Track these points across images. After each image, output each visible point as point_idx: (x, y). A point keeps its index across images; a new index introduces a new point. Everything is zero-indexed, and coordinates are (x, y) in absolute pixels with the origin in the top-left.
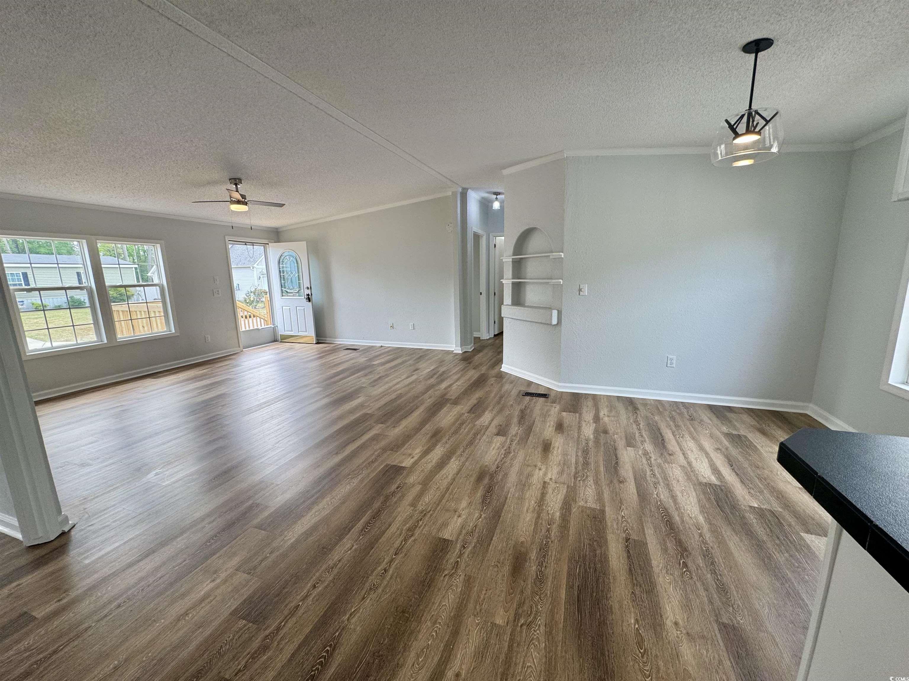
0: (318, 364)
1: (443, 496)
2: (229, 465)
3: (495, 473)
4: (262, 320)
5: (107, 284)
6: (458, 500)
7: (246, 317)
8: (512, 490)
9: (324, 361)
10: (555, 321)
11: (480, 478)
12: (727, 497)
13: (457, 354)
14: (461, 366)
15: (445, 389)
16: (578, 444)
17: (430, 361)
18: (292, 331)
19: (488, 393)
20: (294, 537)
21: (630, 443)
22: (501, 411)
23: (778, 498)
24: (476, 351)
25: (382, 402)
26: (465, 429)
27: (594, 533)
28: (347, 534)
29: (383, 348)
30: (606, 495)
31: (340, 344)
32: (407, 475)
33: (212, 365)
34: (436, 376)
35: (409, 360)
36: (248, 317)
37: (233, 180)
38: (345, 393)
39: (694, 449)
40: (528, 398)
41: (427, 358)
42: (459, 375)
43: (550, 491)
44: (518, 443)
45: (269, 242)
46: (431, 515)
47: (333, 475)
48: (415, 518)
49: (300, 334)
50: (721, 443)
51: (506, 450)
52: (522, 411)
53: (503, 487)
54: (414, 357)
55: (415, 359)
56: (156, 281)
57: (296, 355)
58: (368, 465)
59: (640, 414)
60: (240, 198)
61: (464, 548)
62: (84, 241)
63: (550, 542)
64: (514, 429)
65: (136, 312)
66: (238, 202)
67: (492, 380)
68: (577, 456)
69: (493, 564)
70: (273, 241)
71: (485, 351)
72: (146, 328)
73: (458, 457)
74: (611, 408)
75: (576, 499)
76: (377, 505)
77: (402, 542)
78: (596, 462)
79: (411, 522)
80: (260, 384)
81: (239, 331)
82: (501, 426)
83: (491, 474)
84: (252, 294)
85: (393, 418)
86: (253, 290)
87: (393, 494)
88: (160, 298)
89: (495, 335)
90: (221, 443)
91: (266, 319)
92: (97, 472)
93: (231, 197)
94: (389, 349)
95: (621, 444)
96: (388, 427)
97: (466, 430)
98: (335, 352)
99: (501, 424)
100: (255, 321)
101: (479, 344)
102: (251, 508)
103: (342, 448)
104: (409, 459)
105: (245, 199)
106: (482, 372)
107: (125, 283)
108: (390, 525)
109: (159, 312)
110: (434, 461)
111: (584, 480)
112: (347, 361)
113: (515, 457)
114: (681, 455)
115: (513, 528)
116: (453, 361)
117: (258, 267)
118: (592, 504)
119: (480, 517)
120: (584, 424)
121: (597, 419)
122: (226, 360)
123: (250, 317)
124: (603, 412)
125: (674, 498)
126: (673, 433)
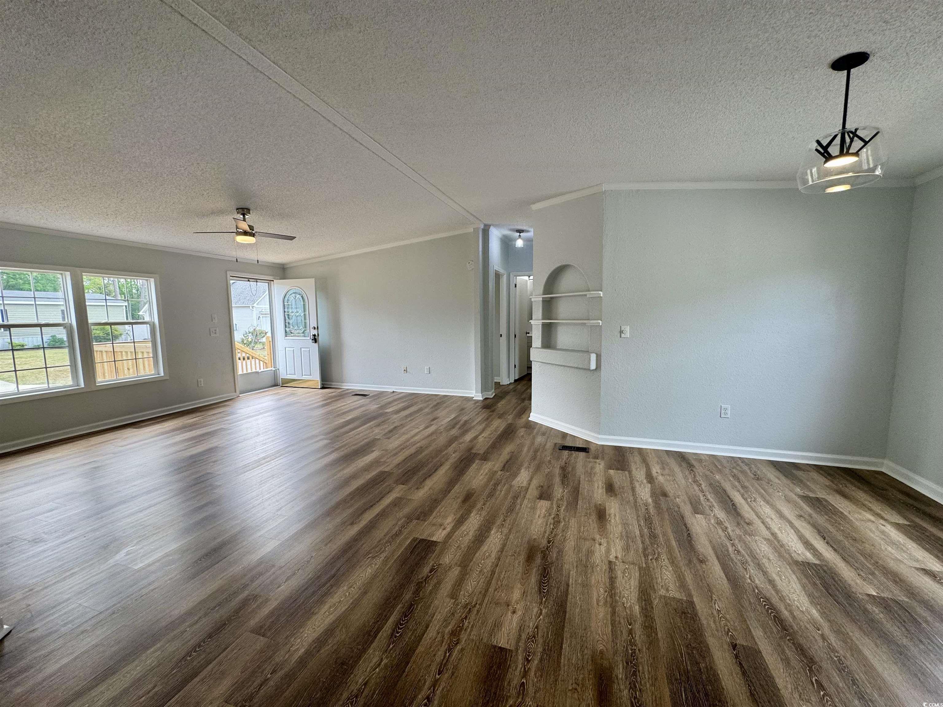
0: (323, 412)
1: (489, 583)
2: (219, 540)
3: (547, 549)
4: (261, 362)
5: (90, 321)
6: (509, 588)
7: (244, 359)
8: (573, 573)
9: (330, 408)
10: (593, 366)
11: (530, 558)
12: (835, 581)
13: (477, 401)
14: (484, 414)
15: (471, 441)
16: (637, 510)
17: (448, 410)
18: (295, 374)
19: (521, 446)
20: (303, 646)
21: (697, 509)
22: (538, 468)
23: (895, 582)
24: (498, 397)
25: (400, 458)
26: (501, 491)
27: (689, 637)
28: (372, 642)
29: (395, 394)
30: (689, 578)
31: (348, 390)
32: (441, 553)
33: (203, 413)
34: (458, 426)
35: (426, 408)
36: (246, 358)
37: (240, 210)
38: (355, 447)
39: (774, 517)
40: (566, 453)
41: (445, 405)
42: (484, 425)
43: (619, 574)
44: (567, 510)
45: (275, 279)
46: (478, 611)
47: (349, 554)
48: (457, 616)
49: (304, 377)
50: (801, 509)
51: (554, 518)
52: (563, 469)
53: (562, 569)
54: (431, 404)
55: (432, 405)
56: (147, 319)
57: (299, 401)
58: (391, 540)
59: (698, 473)
60: (248, 229)
61: (528, 661)
62: (68, 274)
63: (637, 651)
64: (558, 491)
65: (122, 352)
66: (245, 233)
67: (521, 432)
68: (640, 525)
69: (570, 688)
70: (279, 278)
71: (508, 397)
72: (131, 370)
73: (499, 528)
74: (663, 465)
75: (653, 586)
76: (408, 596)
77: (446, 653)
78: (664, 534)
79: (453, 623)
80: (259, 435)
81: (236, 374)
82: (542, 487)
83: (542, 552)
84: (250, 334)
85: (415, 478)
86: (251, 330)
87: (427, 579)
88: (150, 338)
89: (515, 381)
90: (210, 510)
91: (266, 362)
92: (53, 551)
93: (237, 228)
94: (402, 395)
95: (687, 510)
96: (410, 489)
97: (503, 493)
98: (342, 398)
99: (542, 484)
100: (253, 362)
101: (499, 390)
102: (245, 603)
103: (358, 517)
104: (440, 531)
105: (253, 230)
106: (509, 422)
107: (111, 320)
108: (427, 627)
109: (148, 353)
110: (471, 534)
111: (657, 559)
112: (355, 409)
113: (566, 528)
114: (761, 525)
115: (585, 630)
116: (474, 409)
117: (258, 306)
118: (674, 593)
119: (541, 613)
120: (637, 485)
121: (650, 478)
122: (219, 407)
123: (248, 358)
124: (656, 470)
125: (771, 582)
126: (742, 496)
